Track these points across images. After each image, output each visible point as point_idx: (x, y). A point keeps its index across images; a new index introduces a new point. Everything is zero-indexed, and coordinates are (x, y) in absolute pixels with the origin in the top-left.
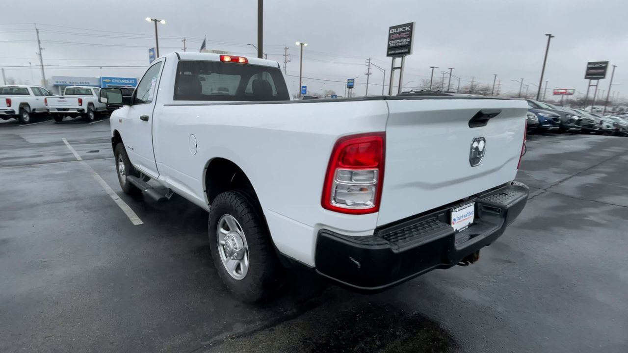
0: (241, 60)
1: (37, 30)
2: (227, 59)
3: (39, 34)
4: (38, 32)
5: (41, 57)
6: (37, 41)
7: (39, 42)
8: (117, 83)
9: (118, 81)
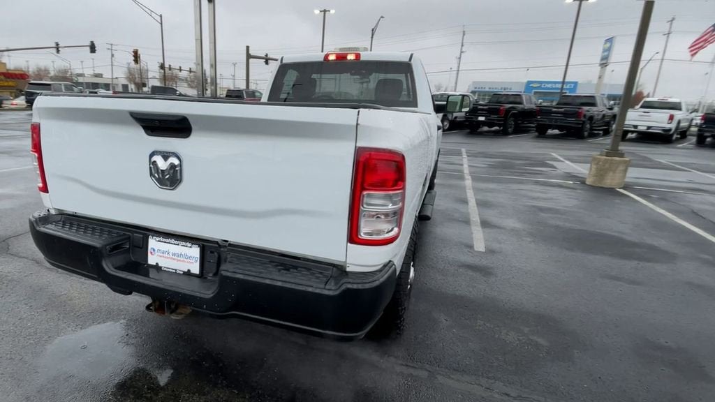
0: (351, 57)
1: (464, 32)
2: (332, 58)
3: (465, 37)
4: (464, 34)
5: (460, 61)
6: (461, 44)
7: (462, 46)
8: (549, 89)
9: (549, 86)
